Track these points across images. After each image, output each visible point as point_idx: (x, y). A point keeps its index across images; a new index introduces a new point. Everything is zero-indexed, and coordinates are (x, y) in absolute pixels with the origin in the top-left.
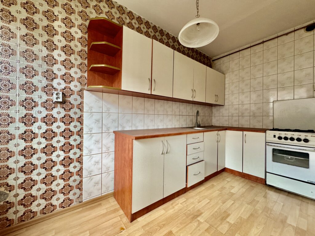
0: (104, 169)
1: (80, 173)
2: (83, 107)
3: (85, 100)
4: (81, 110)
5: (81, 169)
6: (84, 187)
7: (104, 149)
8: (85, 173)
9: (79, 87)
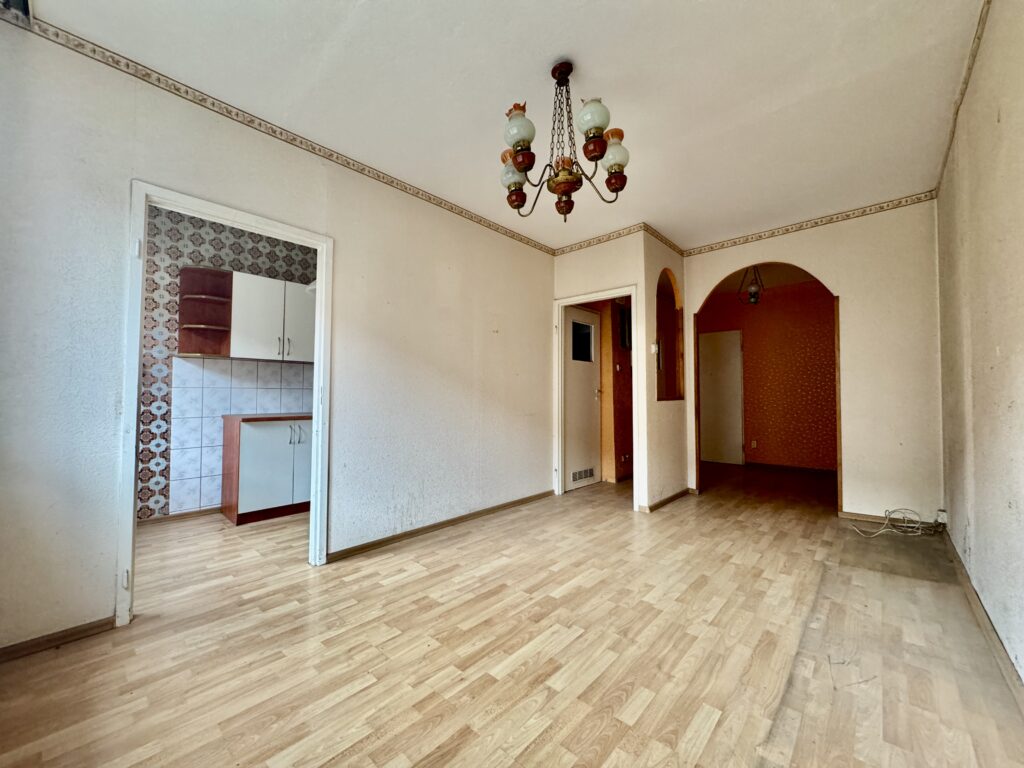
0: (205, 472)
1: (165, 473)
2: (171, 381)
3: (174, 371)
4: (169, 385)
5: (167, 468)
6: (171, 493)
7: (206, 442)
8: (173, 474)
9: (166, 353)
